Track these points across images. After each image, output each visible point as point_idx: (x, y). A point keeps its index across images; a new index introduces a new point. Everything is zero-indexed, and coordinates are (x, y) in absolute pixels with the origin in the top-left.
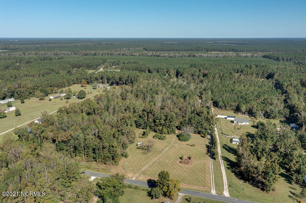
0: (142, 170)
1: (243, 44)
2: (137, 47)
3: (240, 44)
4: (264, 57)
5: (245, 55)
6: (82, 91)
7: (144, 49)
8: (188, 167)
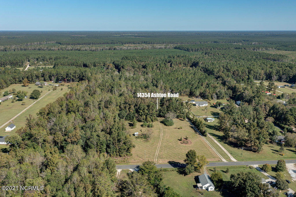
0: (156, 155)
1: (148, 37)
2: (49, 41)
3: (145, 37)
4: (175, 48)
5: (159, 47)
6: (36, 90)
7: (57, 43)
8: (190, 146)
